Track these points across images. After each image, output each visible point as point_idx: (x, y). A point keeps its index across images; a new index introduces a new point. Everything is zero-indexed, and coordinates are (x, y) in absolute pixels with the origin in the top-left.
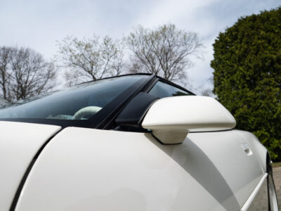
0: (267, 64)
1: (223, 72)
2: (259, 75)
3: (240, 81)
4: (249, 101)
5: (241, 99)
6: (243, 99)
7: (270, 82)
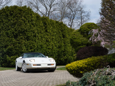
0: (23, 31)
1: (3, 28)
2: (19, 34)
3: (11, 34)
4: (13, 44)
5: (10, 42)
6: (11, 42)
7: (22, 37)
